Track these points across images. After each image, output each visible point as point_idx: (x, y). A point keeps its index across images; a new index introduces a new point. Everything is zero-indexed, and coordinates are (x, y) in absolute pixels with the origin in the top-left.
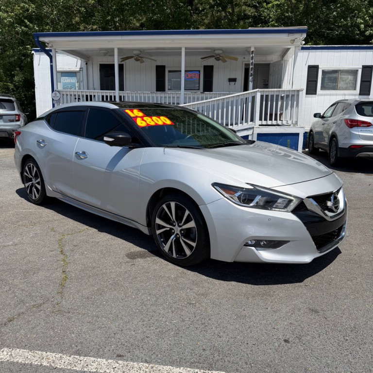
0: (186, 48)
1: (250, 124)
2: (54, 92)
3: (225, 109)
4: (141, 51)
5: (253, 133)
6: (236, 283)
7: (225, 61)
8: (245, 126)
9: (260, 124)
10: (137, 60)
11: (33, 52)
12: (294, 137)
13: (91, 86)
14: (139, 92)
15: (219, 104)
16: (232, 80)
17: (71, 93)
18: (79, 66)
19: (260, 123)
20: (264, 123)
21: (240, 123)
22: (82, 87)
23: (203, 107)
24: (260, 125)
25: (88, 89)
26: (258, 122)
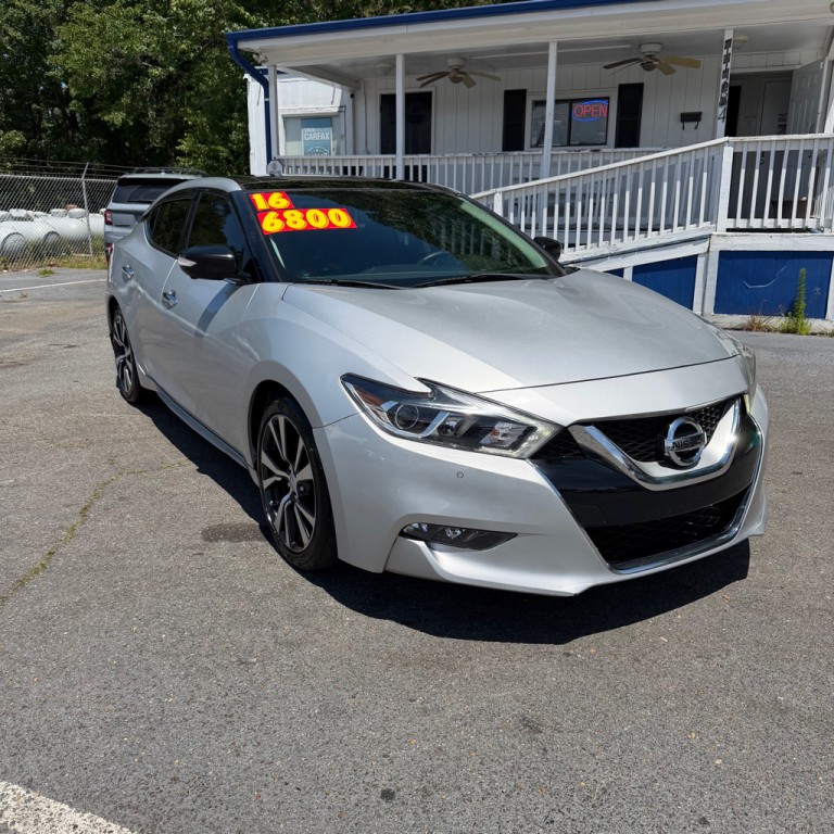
0: (560, 45)
1: (704, 227)
2: (272, 163)
3: (640, 191)
4: (465, 57)
5: (708, 251)
6: (393, 624)
7: (669, 71)
8: (691, 230)
9: (732, 226)
10: (456, 80)
11: (247, 76)
12: (820, 261)
13: (361, 146)
14: (447, 155)
15: (624, 178)
16: (692, 118)
17: (313, 164)
18: (337, 103)
19: (730, 223)
20: (741, 223)
21: (679, 225)
22: (343, 151)
23: (584, 186)
24: (728, 230)
25: (355, 153)
26: (724, 222)
